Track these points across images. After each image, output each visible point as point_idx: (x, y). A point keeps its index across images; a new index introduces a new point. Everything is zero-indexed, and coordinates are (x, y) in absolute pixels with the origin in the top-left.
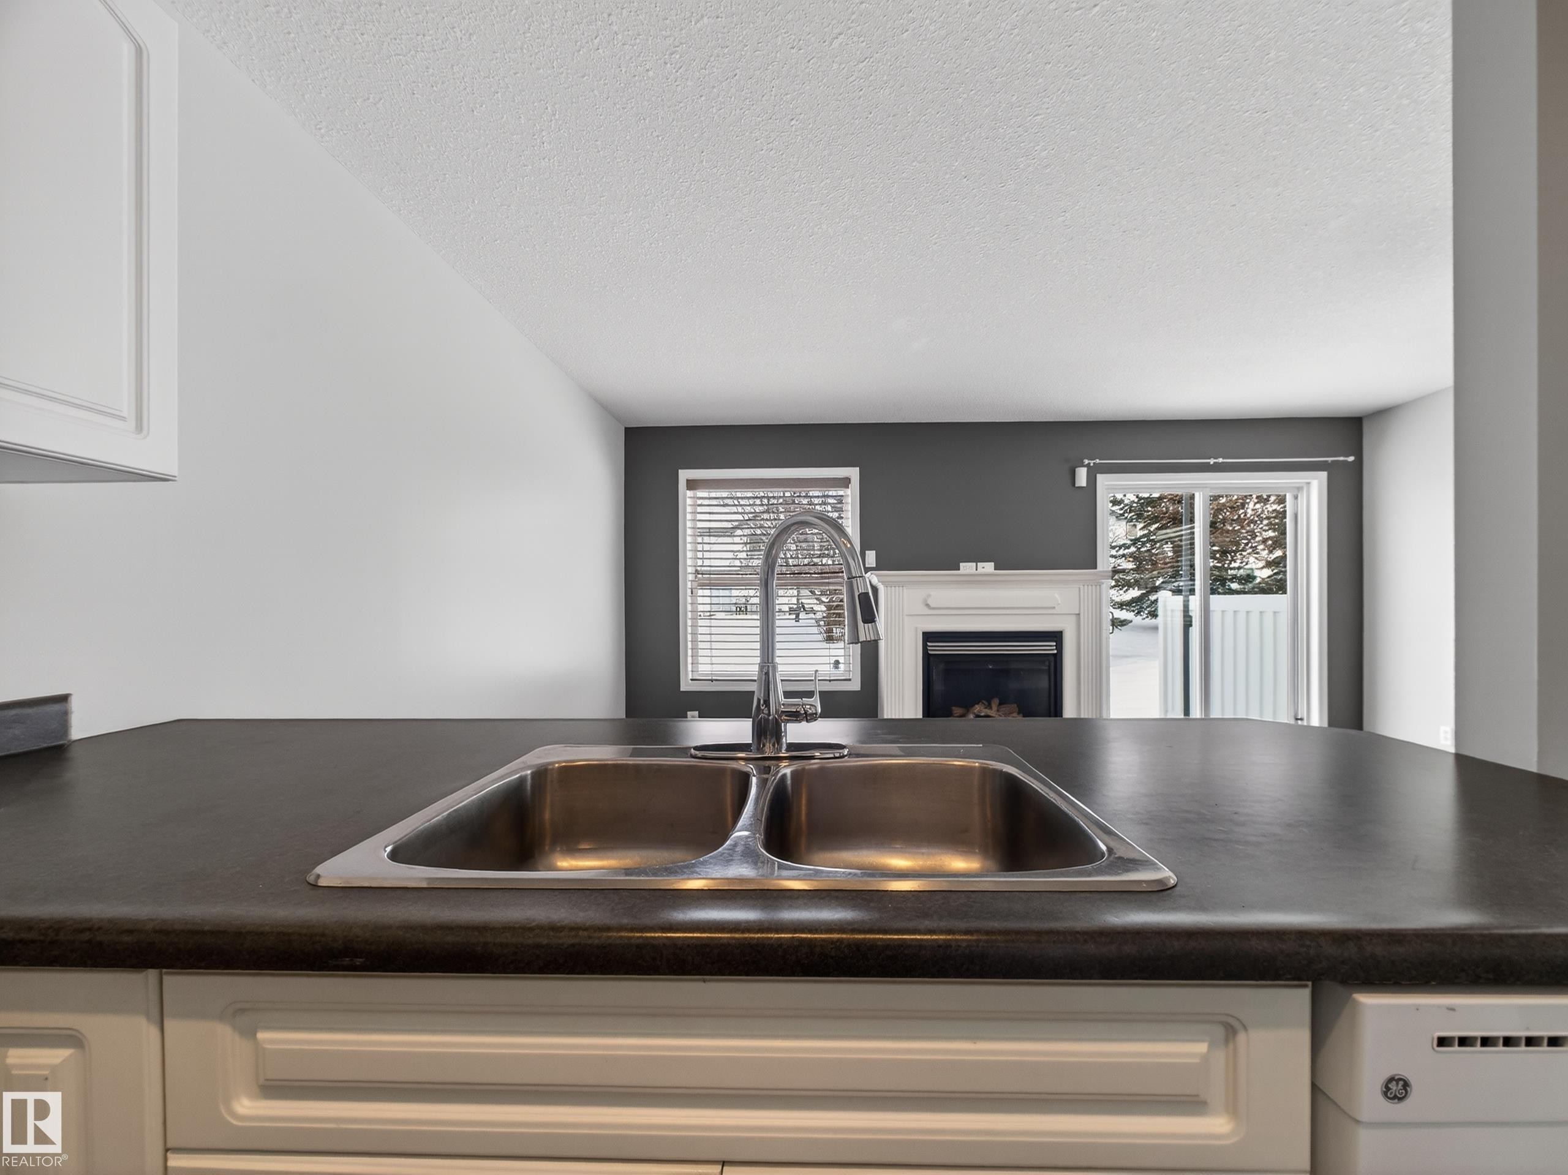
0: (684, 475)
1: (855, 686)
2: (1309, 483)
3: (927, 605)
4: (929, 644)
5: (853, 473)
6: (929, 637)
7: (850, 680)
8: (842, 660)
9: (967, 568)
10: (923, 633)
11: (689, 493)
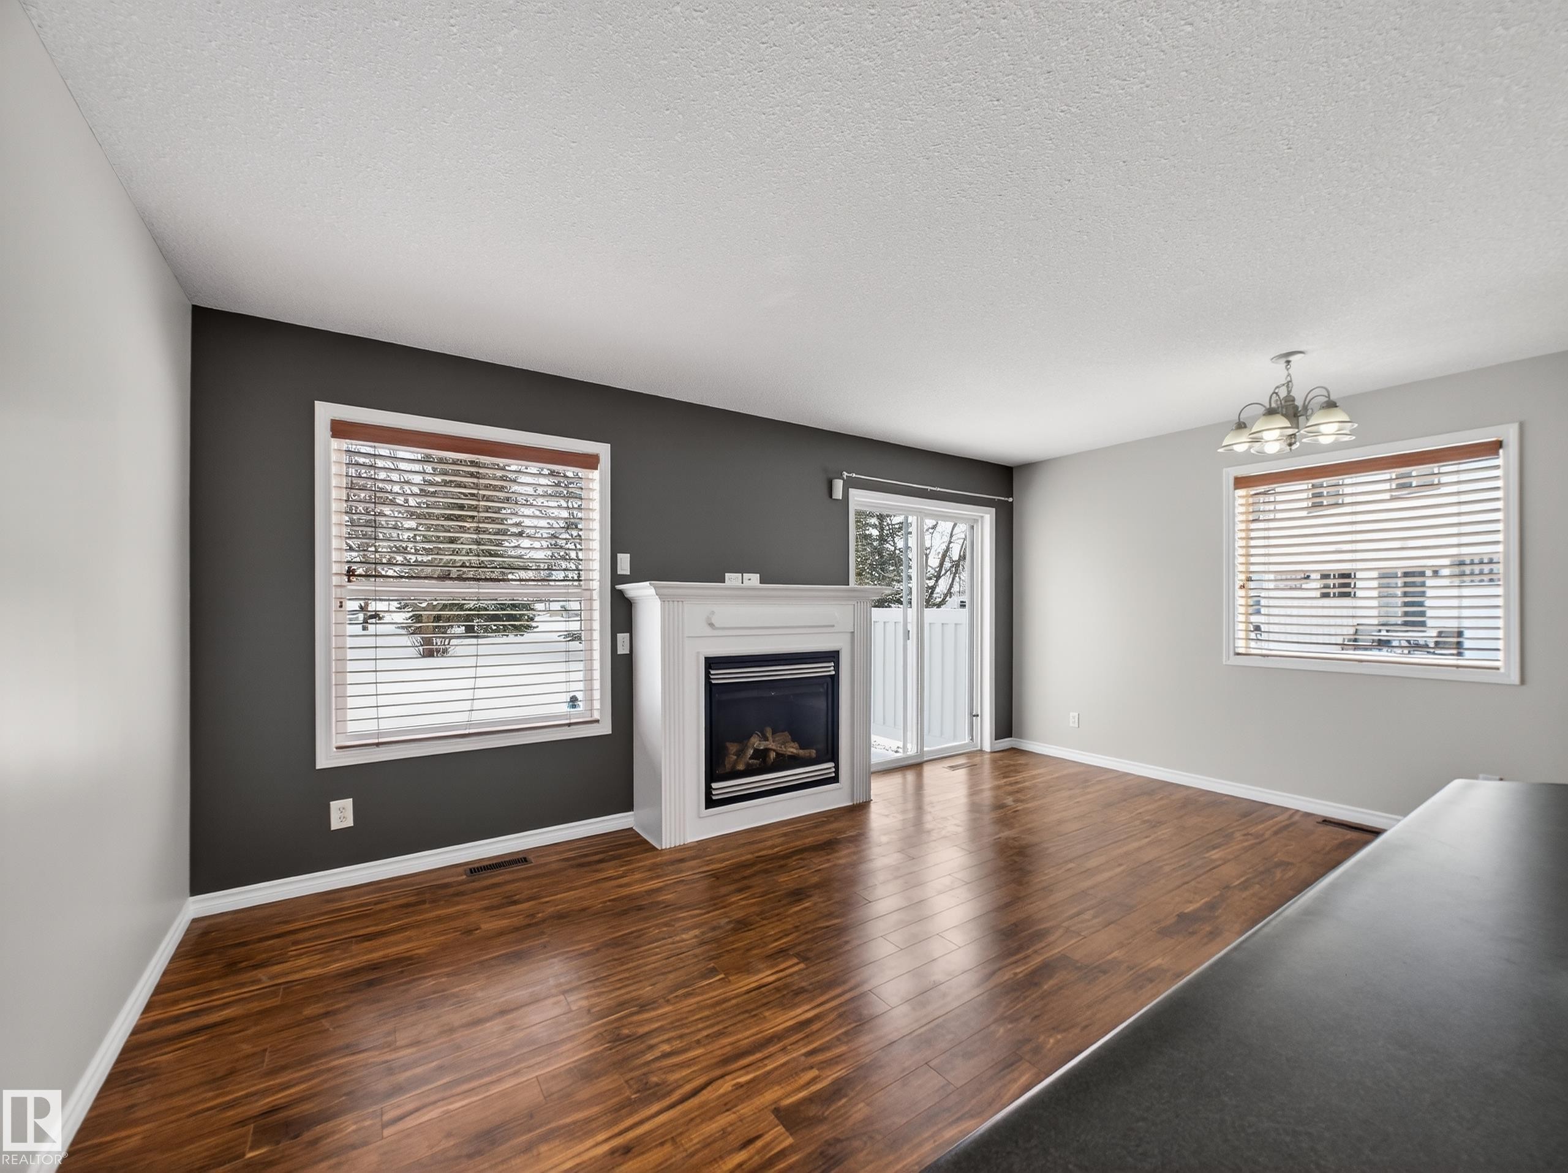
0: (325, 412)
1: (605, 728)
2: (982, 517)
3: (711, 625)
4: (712, 672)
5: (603, 450)
6: (712, 663)
7: (597, 721)
8: (580, 696)
9: (733, 579)
10: (706, 659)
11: (336, 444)
